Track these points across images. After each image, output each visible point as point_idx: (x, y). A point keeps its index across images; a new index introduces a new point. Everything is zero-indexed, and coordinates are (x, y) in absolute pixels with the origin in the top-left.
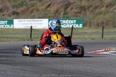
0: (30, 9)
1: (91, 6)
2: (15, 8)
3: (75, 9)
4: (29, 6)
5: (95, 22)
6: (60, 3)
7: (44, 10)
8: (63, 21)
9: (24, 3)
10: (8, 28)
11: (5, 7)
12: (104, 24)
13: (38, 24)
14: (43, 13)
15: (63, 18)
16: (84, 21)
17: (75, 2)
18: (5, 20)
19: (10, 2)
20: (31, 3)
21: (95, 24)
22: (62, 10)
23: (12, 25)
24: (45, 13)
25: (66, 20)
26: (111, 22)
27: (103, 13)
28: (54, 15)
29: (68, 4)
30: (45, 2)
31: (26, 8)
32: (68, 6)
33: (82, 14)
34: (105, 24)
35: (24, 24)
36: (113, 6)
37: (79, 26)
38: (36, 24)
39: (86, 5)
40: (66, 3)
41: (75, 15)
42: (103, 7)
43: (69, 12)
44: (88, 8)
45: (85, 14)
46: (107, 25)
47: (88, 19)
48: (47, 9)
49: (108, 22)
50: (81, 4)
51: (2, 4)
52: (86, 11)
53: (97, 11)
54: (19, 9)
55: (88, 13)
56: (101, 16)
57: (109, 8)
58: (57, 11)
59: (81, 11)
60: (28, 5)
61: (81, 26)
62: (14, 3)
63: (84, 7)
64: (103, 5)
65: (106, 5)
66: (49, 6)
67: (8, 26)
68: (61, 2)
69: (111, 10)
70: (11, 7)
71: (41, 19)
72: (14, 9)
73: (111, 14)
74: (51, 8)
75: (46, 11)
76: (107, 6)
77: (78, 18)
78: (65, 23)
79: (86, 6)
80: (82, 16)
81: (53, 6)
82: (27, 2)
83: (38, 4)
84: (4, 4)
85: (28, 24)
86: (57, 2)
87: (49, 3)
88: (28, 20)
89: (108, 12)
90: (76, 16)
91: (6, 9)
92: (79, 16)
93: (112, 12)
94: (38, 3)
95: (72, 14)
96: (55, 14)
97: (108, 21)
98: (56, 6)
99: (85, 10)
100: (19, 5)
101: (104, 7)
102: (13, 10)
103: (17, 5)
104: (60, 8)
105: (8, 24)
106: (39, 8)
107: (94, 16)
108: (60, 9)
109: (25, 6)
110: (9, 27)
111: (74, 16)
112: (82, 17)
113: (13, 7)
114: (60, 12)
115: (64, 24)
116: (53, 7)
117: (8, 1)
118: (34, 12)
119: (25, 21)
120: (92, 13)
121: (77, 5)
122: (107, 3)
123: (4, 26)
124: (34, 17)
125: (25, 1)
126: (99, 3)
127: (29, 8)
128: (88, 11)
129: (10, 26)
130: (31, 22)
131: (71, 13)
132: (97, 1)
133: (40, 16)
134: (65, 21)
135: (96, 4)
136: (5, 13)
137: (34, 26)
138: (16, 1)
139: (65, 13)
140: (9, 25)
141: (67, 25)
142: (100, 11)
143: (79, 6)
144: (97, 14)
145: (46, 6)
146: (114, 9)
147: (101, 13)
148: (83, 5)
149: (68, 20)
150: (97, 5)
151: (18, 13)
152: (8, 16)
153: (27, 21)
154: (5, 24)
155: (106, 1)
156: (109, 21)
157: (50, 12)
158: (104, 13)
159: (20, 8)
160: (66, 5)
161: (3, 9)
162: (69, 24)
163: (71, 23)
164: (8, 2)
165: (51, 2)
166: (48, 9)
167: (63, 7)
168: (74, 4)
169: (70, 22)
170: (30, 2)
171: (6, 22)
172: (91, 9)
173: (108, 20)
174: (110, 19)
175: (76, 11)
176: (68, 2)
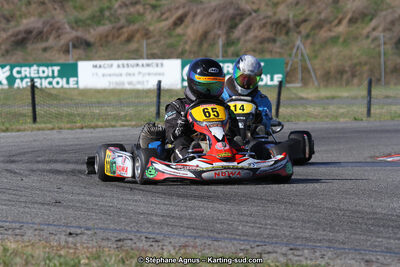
0: (126, 32)
1: (305, 21)
2: (80, 29)
3: (258, 28)
4: (123, 21)
5: (317, 67)
6: (212, 13)
7: (166, 34)
8: (226, 65)
9: (107, 13)
10: (62, 87)
11: (51, 25)
12: (346, 72)
13: (149, 74)
14: (162, 42)
15: (223, 56)
16: (287, 64)
17: (258, 9)
18: (52, 65)
19: (65, 11)
20: (128, 12)
21: (319, 73)
22: (220, 32)
23: (72, 80)
24: (169, 41)
26: (366, 68)
27: (341, 40)
28: (195, 48)
29: (238, 15)
30: (169, 10)
31: (113, 28)
32: (237, 21)
33: (278, 44)
34: (349, 74)
35: (110, 75)
36: (371, 20)
37: (272, 79)
38: (144, 75)
39: (291, 16)
40: (231, 11)
41: (259, 46)
42: (340, 22)
43: (238, 39)
44: (297, 25)
45: (287, 44)
46: (353, 75)
47: (298, 60)
48: (174, 29)
49: (358, 67)
50: (275, 13)
51: (40, 15)
52: (290, 34)
53: (323, 34)
54: (92, 31)
55: (298, 42)
56: (335, 50)
57: (359, 25)
58: (205, 35)
59: (275, 34)
60: (119, 19)
61: (278, 79)
62: (76, 13)
63: (283, 22)
64: (340, 16)
65: (349, 16)
66: (180, 20)
67: (63, 82)
68: (214, 10)
69: (365, 32)
70: (67, 26)
71: (159, 61)
72: (77, 31)
73: (366, 43)
74: (187, 27)
75: (170, 36)
76: (352, 21)
77: (268, 56)
79: (291, 20)
80: (278, 50)
81: (193, 21)
82: (116, 11)
83: (148, 17)
84: (46, 17)
85: (121, 75)
86: (204, 9)
87: (180, 12)
88: (121, 62)
89: (356, 38)
90: (262, 52)
91: (54, 32)
92: (271, 52)
93: (368, 37)
94: (148, 12)
95: (250, 45)
96: (200, 44)
97: (356, 65)
98: (201, 20)
99: (287, 33)
100: (93, 18)
101: (345, 22)
102: (74, 34)
103: (88, 19)
104: (214, 28)
105: (61, 75)
106: (151, 28)
107: (314, 51)
108: (216, 31)
109: (110, 21)
110: (66, 86)
111: (254, 51)
112: (280, 53)
113: (74, 25)
114: (214, 39)
115: (228, 73)
116: (191, 25)
117: (58, 9)
118: (136, 39)
119: (112, 66)
120: (309, 41)
121: (264, 18)
122: (354, 12)
123: (50, 83)
124: (136, 55)
125: (109, 8)
126: (329, 10)
127: (122, 27)
128: (295, 35)
129: (68, 83)
130: (131, 70)
131: (245, 41)
132: (324, 5)
133: (155, 51)
134: (230, 65)
135: (319, 13)
136: (51, 41)
137: (139, 83)
138: (82, 8)
139: (229, 43)
140: (65, 80)
142: (333, 34)
143: (269, 20)
144: (325, 44)
145: (171, 21)
146: (374, 29)
147: (334, 40)
148: (283, 18)
150: (323, 16)
151: (88, 44)
152: (59, 51)
153: (119, 66)
154: (53, 77)
155: (349, 6)
156: (360, 63)
157: (185, 38)
158: (345, 41)
159: (95, 30)
160: (233, 18)
161: (45, 30)
164: (58, 11)
165: (186, 9)
166: (179, 30)
167: (222, 25)
168: (254, 14)
170: (123, 11)
171: (56, 69)
172: (305, 29)
173: (355, 61)
174: (364, 59)
175: (260, 34)
176: (238, 9)
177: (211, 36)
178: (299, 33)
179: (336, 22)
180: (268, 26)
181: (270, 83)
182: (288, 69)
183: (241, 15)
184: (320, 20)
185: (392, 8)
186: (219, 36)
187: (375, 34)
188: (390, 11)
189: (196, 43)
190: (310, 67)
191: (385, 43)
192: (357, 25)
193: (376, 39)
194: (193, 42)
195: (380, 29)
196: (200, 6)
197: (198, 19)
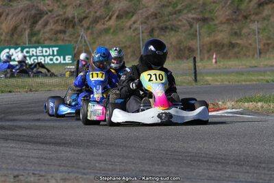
1: (85, 18)
3: (52, 23)
6: (19, 13)
8: (31, 50)
15: (29, 43)
16: (74, 48)
17: (53, 10)
22: (25, 27)
25: (36, 48)
26: (129, 50)
27: (112, 31)
28: (8, 38)
29: (38, 14)
32: (38, 19)
33: (67, 34)
36: (132, 16)
37: (64, 59)
40: (33, 12)
41: (55, 36)
42: (110, 18)
43: (39, 31)
44: (81, 21)
45: (74, 34)
47: (82, 45)
50: (65, 13)
52: (76, 27)
53: (99, 27)
55: (82, 33)
56: (107, 38)
57: (124, 20)
58: (15, 28)
59: (65, 27)
61: (68, 59)
63: (70, 19)
64: (110, 14)
65: (116, 14)
68: (21, 11)
69: (128, 24)
73: (129, 33)
76: (119, 17)
77: (60, 43)
78: (35, 54)
79: (76, 17)
80: (66, 38)
81: (6, 19)
86: (13, 10)
89: (122, 29)
90: (56, 40)
92: (63, 40)
93: (130, 28)
95: (47, 35)
96: (12, 35)
98: (12, 18)
99: (73, 27)
101: (114, 18)
104: (21, 23)
107: (93, 39)
108: (22, 26)
111: (51, 39)
112: (69, 41)
114: (22, 31)
115: (33, 55)
116: (5, 22)
120: (90, 31)
121: (57, 16)
122: (120, 11)
126: (103, 9)
128: (79, 27)
131: (44, 33)
132: (99, 7)
134: (34, 49)
135: (96, 12)
139: (32, 34)
141: (39, 58)
142: (106, 26)
143: (60, 18)
144: (101, 33)
146: (134, 23)
147: (107, 31)
148: (70, 16)
149: (40, 48)
150: (98, 14)
155: (116, 7)
156: (125, 46)
157: (1, 31)
158: (114, 31)
160: (34, 17)
162: (44, 56)
163: (47, 54)
167: (27, 21)
168: (49, 14)
169: (46, 52)
172: (86, 23)
173: (123, 45)
174: (128, 43)
175: (53, 28)
176: (38, 10)
177: (19, 29)
178: (82, 26)
179: (108, 18)
180: (60, 21)
181: (62, 62)
182: (75, 52)
183: (40, 14)
184: (97, 17)
185: (146, 7)
186: (25, 30)
187: (135, 26)
188: (145, 9)
189: (9, 35)
190: (90, 49)
191: (142, 32)
192: (122, 20)
193: (136, 29)
194: (7, 34)
195: (139, 22)
196: (11, 8)
197: (10, 17)
